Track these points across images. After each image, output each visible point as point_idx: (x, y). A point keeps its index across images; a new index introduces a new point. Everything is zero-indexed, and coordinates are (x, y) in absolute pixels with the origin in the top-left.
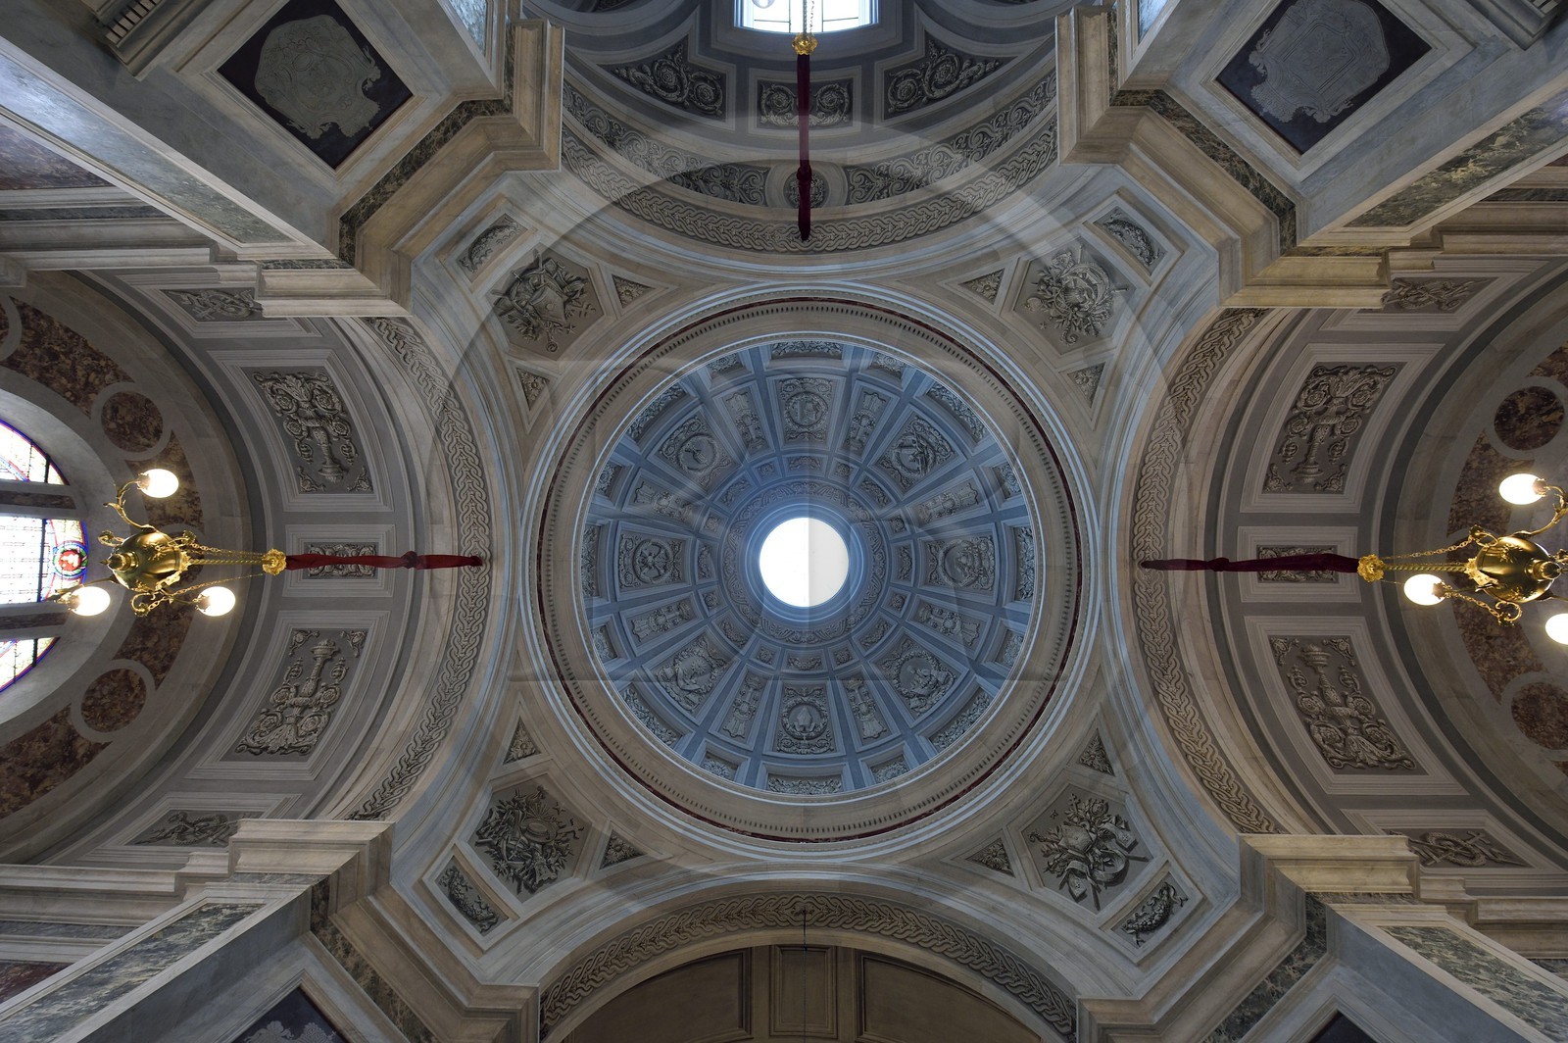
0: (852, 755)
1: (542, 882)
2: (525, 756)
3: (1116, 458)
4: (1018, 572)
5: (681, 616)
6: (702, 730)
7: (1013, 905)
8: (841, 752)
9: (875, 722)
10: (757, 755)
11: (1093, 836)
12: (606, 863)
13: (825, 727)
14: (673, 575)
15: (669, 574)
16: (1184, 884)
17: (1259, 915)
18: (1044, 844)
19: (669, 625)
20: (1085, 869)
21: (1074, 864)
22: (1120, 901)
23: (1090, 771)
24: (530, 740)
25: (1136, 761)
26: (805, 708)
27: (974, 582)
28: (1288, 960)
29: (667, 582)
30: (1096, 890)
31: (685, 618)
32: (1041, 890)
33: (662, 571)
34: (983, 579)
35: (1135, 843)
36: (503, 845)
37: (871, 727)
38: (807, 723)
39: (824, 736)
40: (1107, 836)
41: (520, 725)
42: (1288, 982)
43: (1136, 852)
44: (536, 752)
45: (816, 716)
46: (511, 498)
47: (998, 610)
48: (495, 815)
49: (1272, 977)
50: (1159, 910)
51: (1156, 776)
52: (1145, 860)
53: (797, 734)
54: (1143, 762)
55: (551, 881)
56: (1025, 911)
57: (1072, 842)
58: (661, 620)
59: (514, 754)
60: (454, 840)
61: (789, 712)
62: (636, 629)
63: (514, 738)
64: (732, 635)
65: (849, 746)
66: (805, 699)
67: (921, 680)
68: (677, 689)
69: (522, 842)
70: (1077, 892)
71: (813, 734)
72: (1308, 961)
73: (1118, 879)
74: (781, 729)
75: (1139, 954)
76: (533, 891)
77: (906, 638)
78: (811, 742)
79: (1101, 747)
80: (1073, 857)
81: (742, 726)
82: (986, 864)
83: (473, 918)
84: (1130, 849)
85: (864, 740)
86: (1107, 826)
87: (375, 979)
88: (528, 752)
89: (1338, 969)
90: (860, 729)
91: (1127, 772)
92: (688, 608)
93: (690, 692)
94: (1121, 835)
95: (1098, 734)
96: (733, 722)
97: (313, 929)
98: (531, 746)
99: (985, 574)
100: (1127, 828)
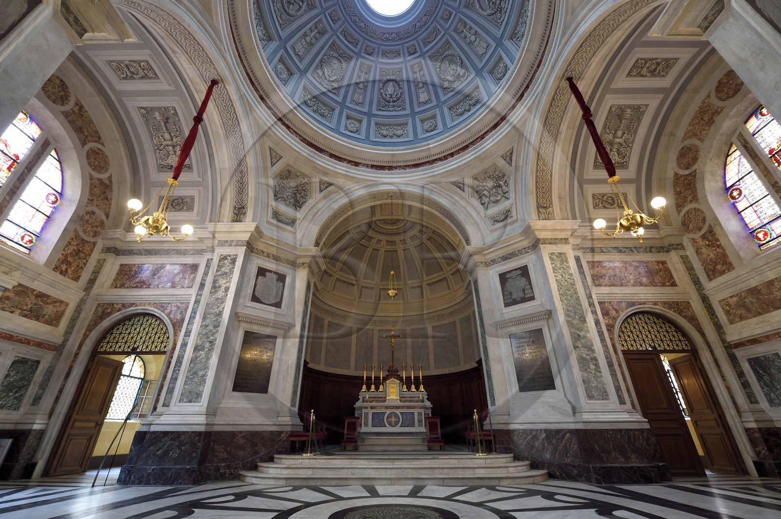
0: (413, 113)
1: (302, 204)
2: (278, 161)
3: (582, 20)
4: (518, 20)
5: (319, 32)
6: (343, 105)
7: (461, 202)
8: (408, 112)
9: (426, 93)
10: (369, 115)
11: (495, 185)
12: (321, 191)
13: (401, 95)
14: (308, 4)
15: (305, 4)
16: (514, 213)
17: (524, 238)
18: (478, 182)
19: (314, 41)
20: (488, 195)
21: (485, 192)
22: (494, 210)
23: (504, 162)
24: (277, 154)
25: (521, 164)
26: (391, 83)
27: (493, 14)
28: (525, 248)
29: (306, 12)
30: (489, 203)
31: (322, 33)
32: (472, 199)
33: (301, 4)
34: (499, 15)
35: (507, 192)
36: (285, 196)
37: (423, 97)
38: (392, 93)
39: (400, 101)
40: (500, 186)
41: (271, 149)
42: (521, 254)
43: (506, 195)
44: (281, 157)
45: (397, 88)
46: (215, 43)
47: (499, 43)
48: (277, 187)
49: (518, 251)
50: (503, 217)
51: (524, 175)
52: (507, 199)
53: (388, 99)
54: (523, 166)
55: (305, 202)
56: (464, 205)
57: (488, 184)
58: (308, 39)
59: (273, 162)
60: (270, 203)
61: (383, 86)
62: (297, 51)
63: (271, 155)
64: (350, 39)
65: (412, 109)
66: (392, 77)
67: (452, 71)
68: (326, 82)
69: (290, 192)
70: (483, 202)
71: (395, 99)
72: (529, 251)
73: (497, 202)
74: (380, 97)
75: (492, 228)
76: (300, 207)
77: (448, 42)
78: (395, 104)
79: (511, 154)
80: (486, 190)
81: (361, 97)
82: (456, 186)
83: (287, 224)
84: (504, 193)
85: (420, 104)
86: (501, 183)
87: (273, 255)
88: (278, 159)
89: (534, 256)
90: (418, 97)
91: (516, 167)
92: (321, 25)
93: (333, 81)
94: (504, 187)
95: (513, 148)
96: (356, 95)
97: (252, 252)
98: (278, 156)
99: (500, 12)
100: (507, 186)
